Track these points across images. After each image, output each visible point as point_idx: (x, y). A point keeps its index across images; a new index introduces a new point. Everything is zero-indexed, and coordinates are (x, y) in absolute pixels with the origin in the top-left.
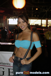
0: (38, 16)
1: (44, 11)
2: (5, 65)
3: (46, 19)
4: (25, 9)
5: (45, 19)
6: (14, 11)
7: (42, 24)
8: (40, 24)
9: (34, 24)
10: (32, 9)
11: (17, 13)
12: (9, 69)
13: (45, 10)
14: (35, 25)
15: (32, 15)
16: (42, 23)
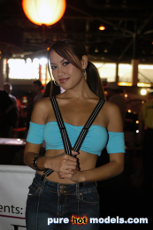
0: (106, 52)
1: (127, 34)
3: (133, 61)
4: (63, 27)
5: (130, 63)
6: (27, 35)
7: (117, 77)
8: (111, 79)
10: (87, 27)
11: (36, 40)
13: (129, 32)
15: (87, 48)
16: (120, 75)
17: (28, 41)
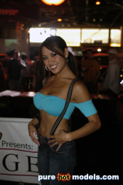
0: (101, 20)
2: (20, 149)
3: (121, 27)
7: (110, 40)
9: (91, 40)
10: (87, 2)
12: (29, 158)
14: (93, 42)
15: (87, 18)
17: (43, 14)
